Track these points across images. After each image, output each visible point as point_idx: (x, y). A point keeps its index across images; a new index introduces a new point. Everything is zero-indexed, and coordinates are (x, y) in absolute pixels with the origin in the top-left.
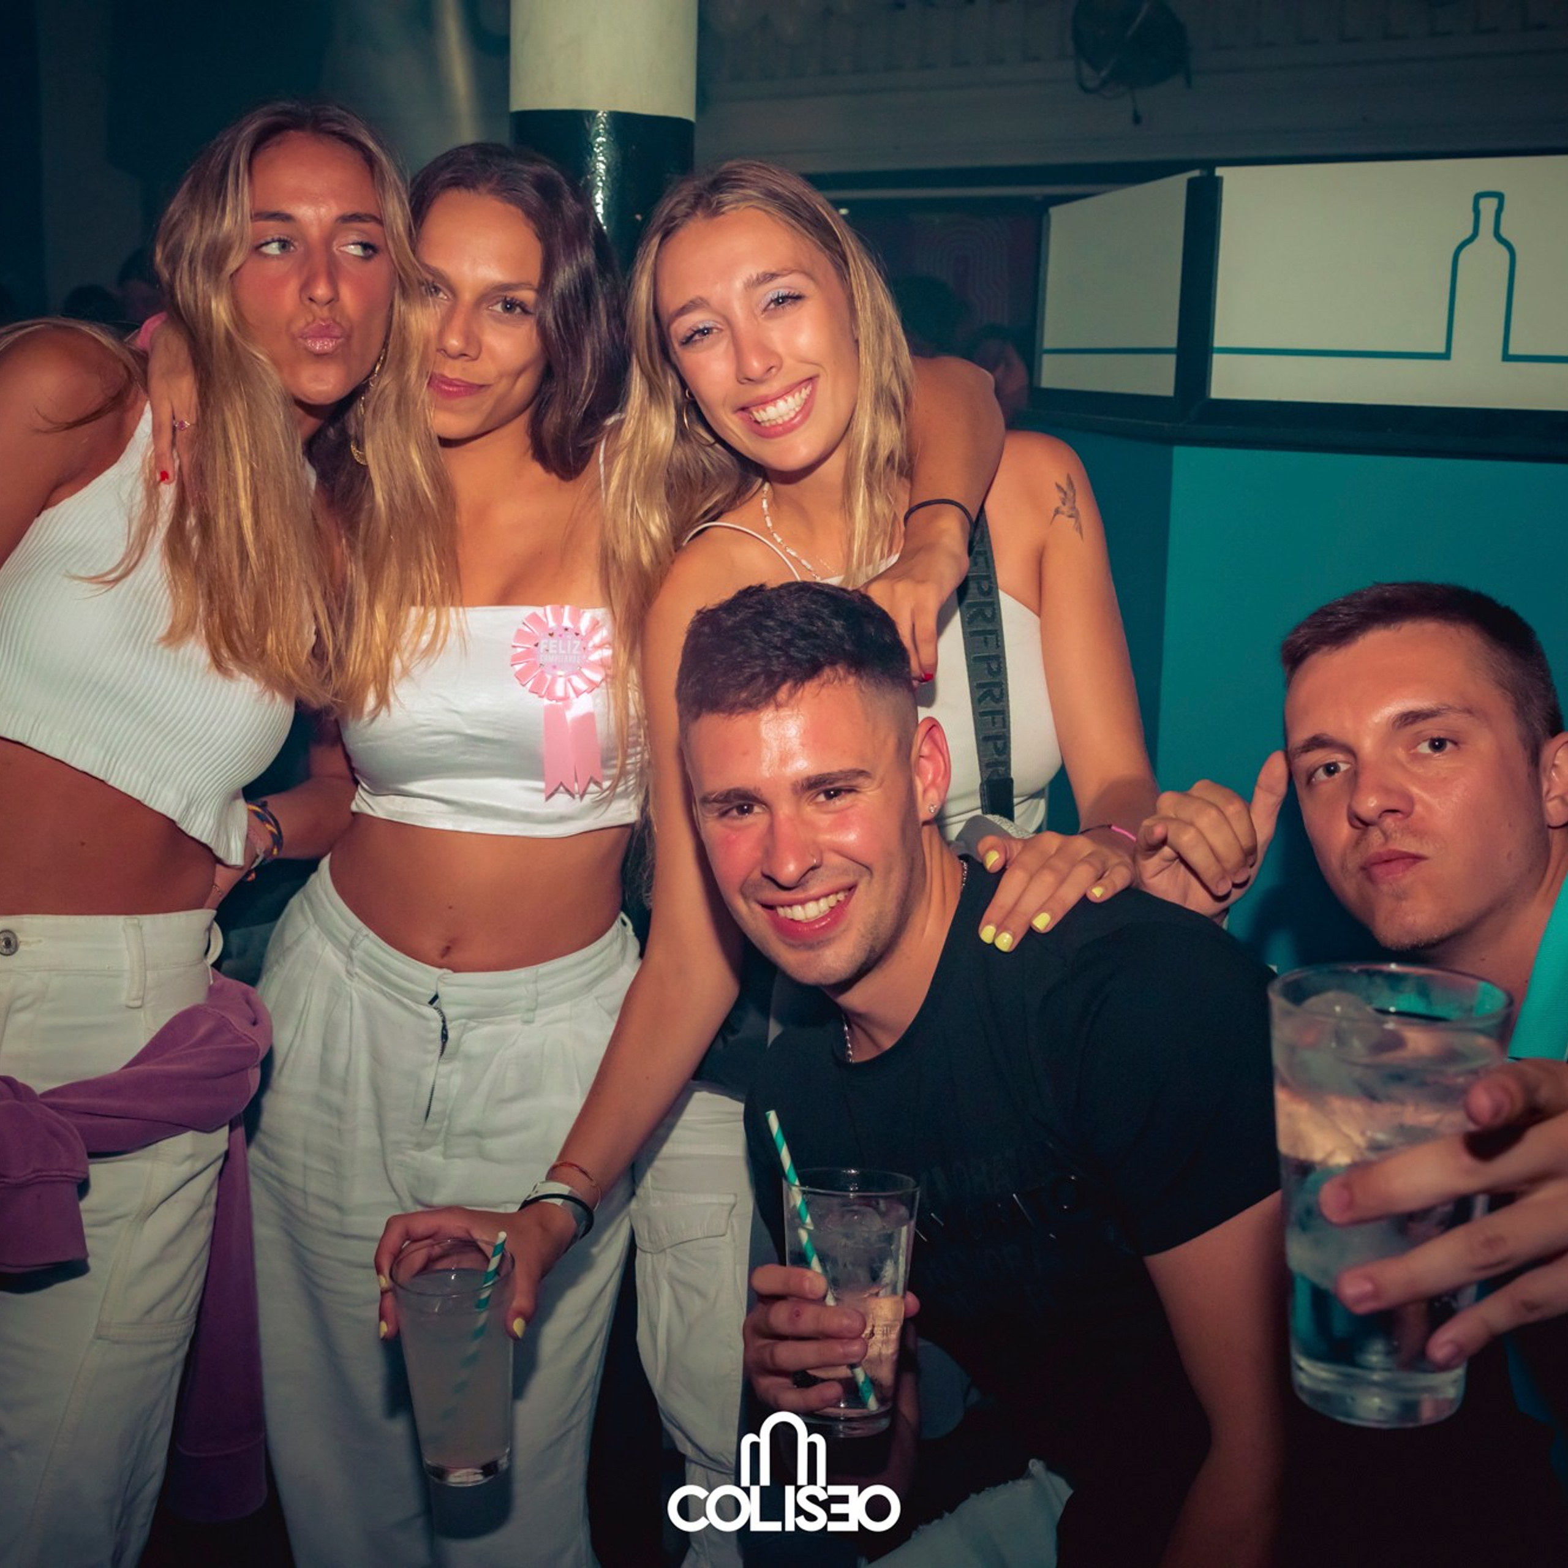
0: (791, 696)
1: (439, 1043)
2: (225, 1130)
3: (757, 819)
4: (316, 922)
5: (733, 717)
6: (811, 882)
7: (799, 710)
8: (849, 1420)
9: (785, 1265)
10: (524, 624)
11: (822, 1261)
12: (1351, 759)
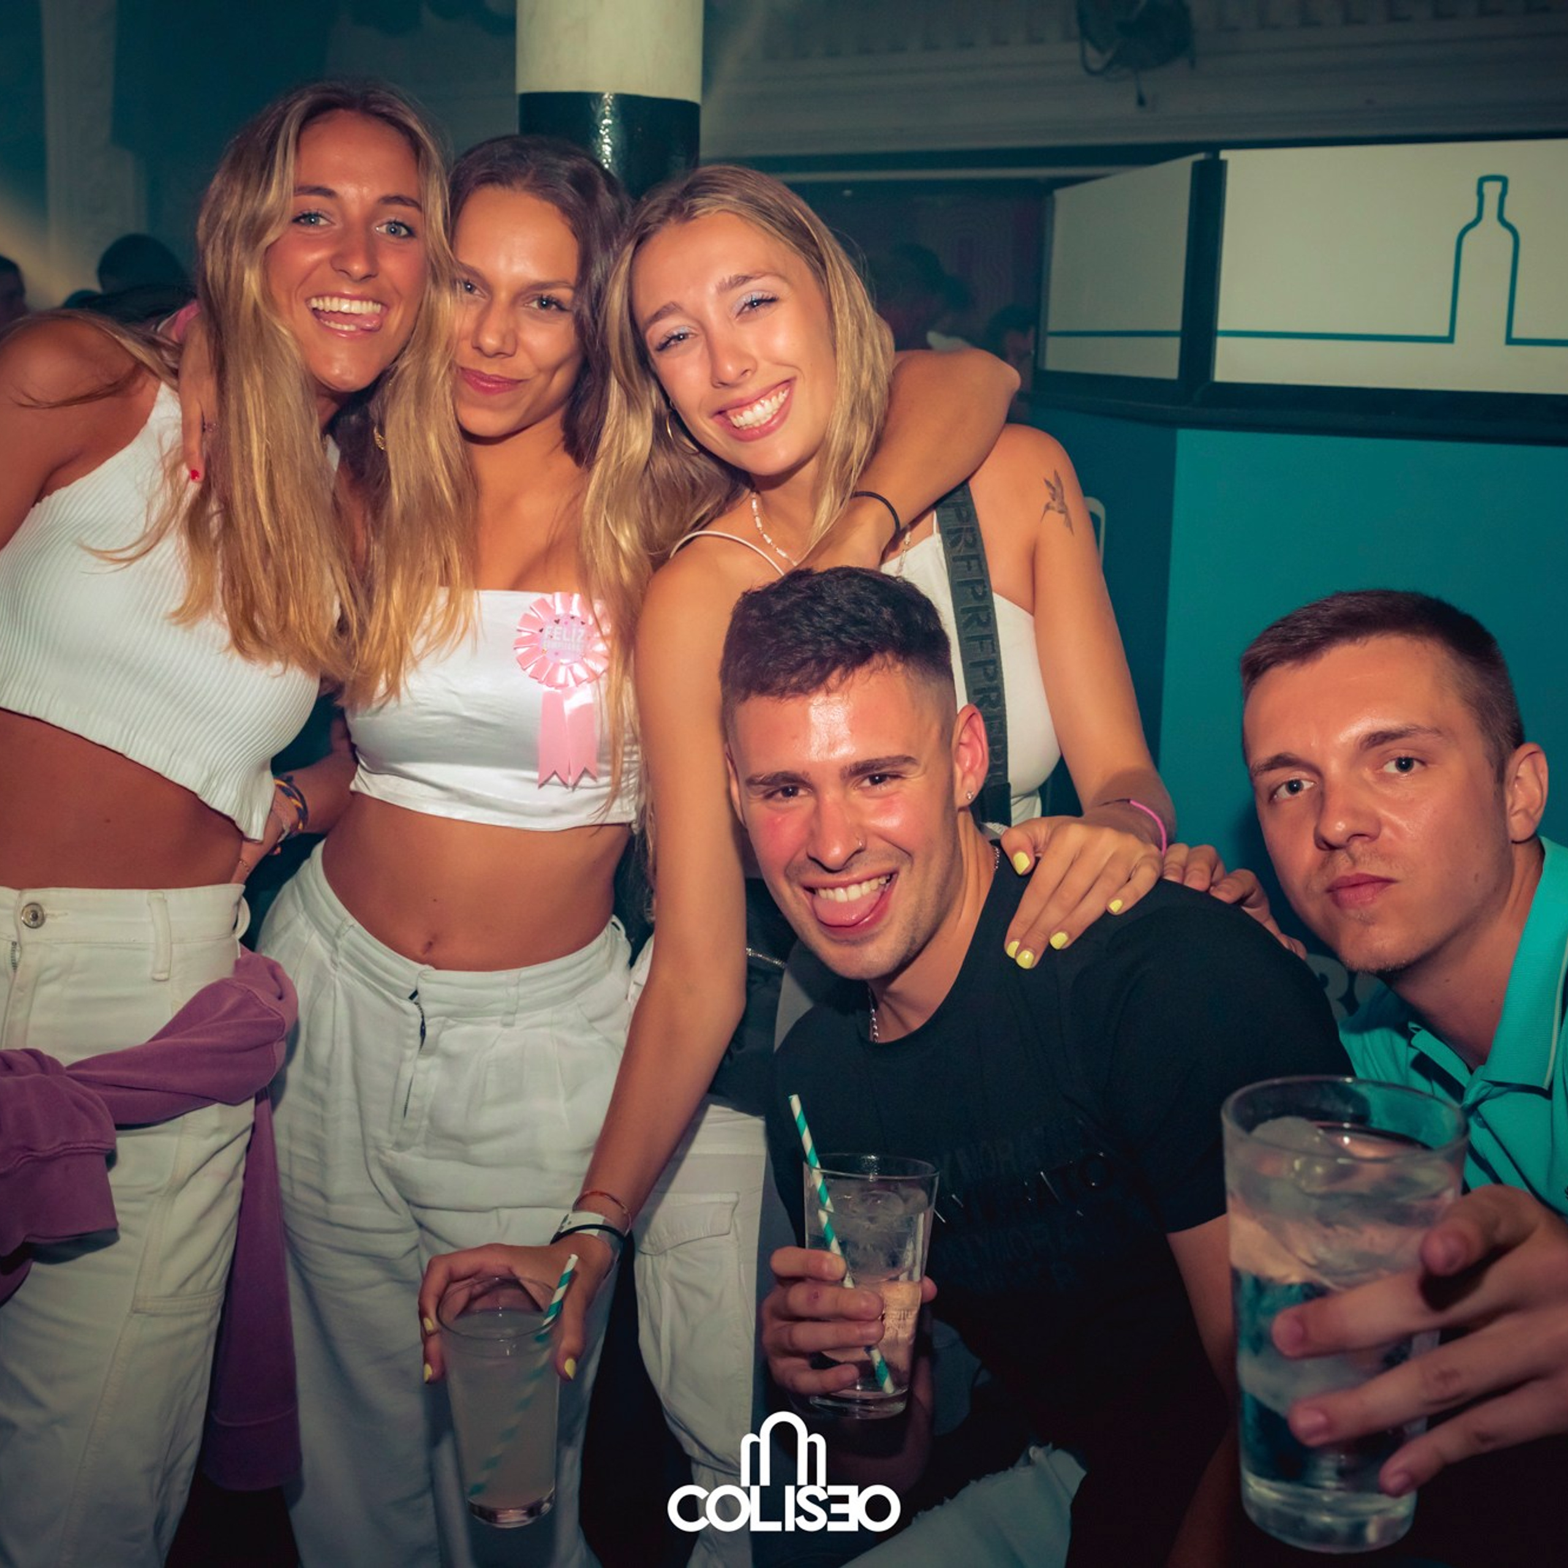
0: (841, 681)
1: (419, 1038)
2: (251, 1103)
3: (803, 802)
4: (305, 908)
5: (784, 700)
6: (856, 866)
7: (849, 697)
8: (865, 1402)
9: (804, 1247)
10: (532, 609)
11: (842, 1245)
12: (1316, 778)
